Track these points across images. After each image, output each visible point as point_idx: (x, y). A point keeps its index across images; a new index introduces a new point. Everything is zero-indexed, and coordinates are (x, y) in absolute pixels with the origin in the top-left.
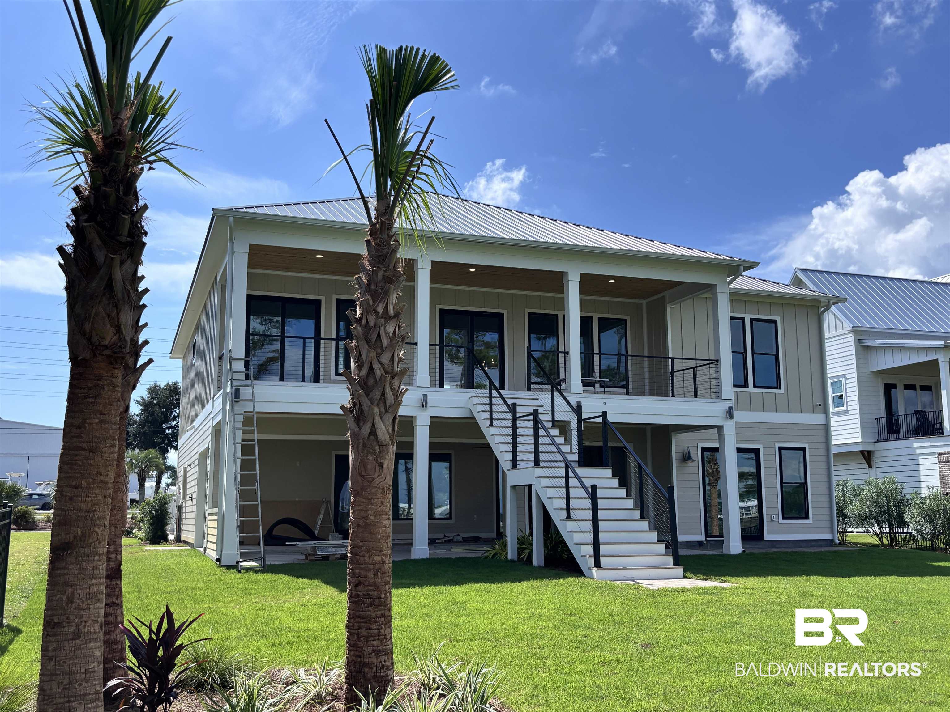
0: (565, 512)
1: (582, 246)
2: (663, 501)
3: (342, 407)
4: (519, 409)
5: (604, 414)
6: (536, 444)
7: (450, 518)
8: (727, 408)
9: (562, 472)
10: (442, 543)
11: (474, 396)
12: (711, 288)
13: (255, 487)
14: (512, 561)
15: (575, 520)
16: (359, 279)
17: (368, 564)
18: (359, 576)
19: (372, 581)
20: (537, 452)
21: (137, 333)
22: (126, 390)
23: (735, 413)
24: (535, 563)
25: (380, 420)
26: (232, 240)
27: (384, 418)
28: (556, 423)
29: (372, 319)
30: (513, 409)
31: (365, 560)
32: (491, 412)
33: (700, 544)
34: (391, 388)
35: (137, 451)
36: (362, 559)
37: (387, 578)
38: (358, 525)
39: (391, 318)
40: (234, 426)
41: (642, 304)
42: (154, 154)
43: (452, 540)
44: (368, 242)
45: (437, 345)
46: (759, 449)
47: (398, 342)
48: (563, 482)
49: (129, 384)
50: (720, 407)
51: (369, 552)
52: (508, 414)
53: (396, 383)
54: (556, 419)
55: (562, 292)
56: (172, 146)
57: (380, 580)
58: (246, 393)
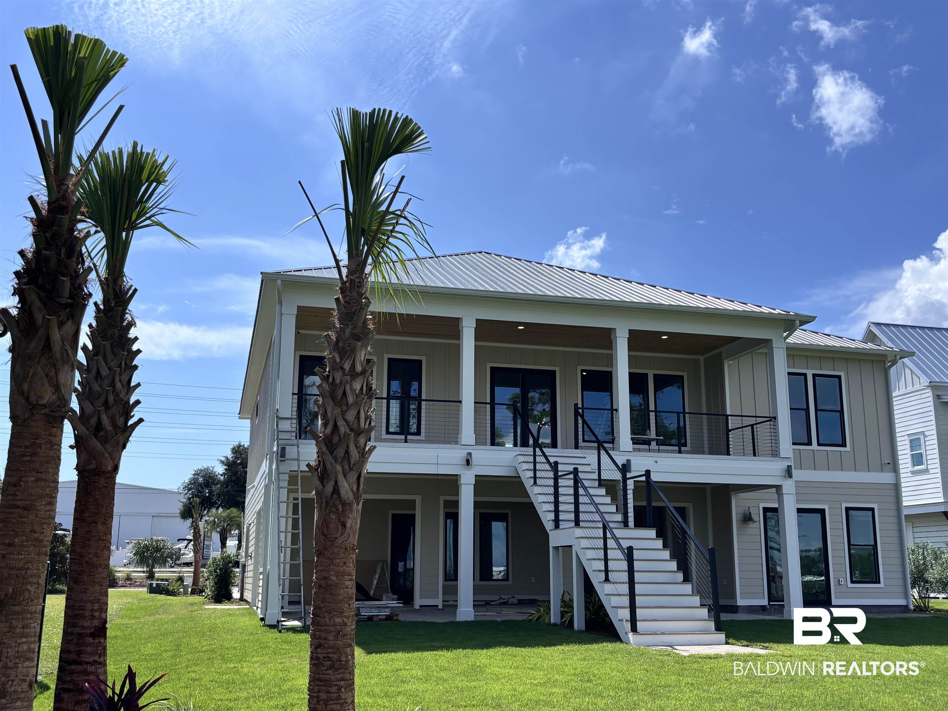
0: (603, 574)
1: (629, 302)
2: (704, 563)
3: (308, 465)
4: (560, 467)
5: (648, 473)
6: (577, 503)
7: (507, 580)
8: (786, 467)
9: (600, 533)
10: (497, 605)
11: (520, 455)
12: (767, 343)
13: (297, 547)
14: (555, 625)
15: (613, 583)
16: (328, 337)
17: (329, 626)
18: (320, 638)
19: (332, 643)
20: (577, 512)
21: (129, 393)
22: (115, 449)
23: (794, 472)
24: (576, 627)
25: (343, 479)
26: (280, 302)
27: (347, 476)
28: (602, 482)
29: (338, 376)
30: (555, 467)
31: (325, 622)
32: (535, 470)
33: (763, 608)
34: (356, 446)
35: (221, 510)
36: (322, 620)
37: (349, 641)
38: (320, 586)
39: (358, 375)
40: (279, 485)
41: (699, 360)
42: (149, 218)
43: (507, 602)
44: (337, 300)
45: (488, 403)
46: (824, 509)
47: (363, 399)
48: (601, 543)
49: (118, 443)
50: (779, 466)
51: (330, 613)
52: (550, 472)
53: (362, 440)
54: (602, 478)
55: (611, 348)
56: (164, 211)
57: (340, 643)
58: (291, 452)
